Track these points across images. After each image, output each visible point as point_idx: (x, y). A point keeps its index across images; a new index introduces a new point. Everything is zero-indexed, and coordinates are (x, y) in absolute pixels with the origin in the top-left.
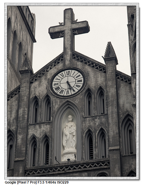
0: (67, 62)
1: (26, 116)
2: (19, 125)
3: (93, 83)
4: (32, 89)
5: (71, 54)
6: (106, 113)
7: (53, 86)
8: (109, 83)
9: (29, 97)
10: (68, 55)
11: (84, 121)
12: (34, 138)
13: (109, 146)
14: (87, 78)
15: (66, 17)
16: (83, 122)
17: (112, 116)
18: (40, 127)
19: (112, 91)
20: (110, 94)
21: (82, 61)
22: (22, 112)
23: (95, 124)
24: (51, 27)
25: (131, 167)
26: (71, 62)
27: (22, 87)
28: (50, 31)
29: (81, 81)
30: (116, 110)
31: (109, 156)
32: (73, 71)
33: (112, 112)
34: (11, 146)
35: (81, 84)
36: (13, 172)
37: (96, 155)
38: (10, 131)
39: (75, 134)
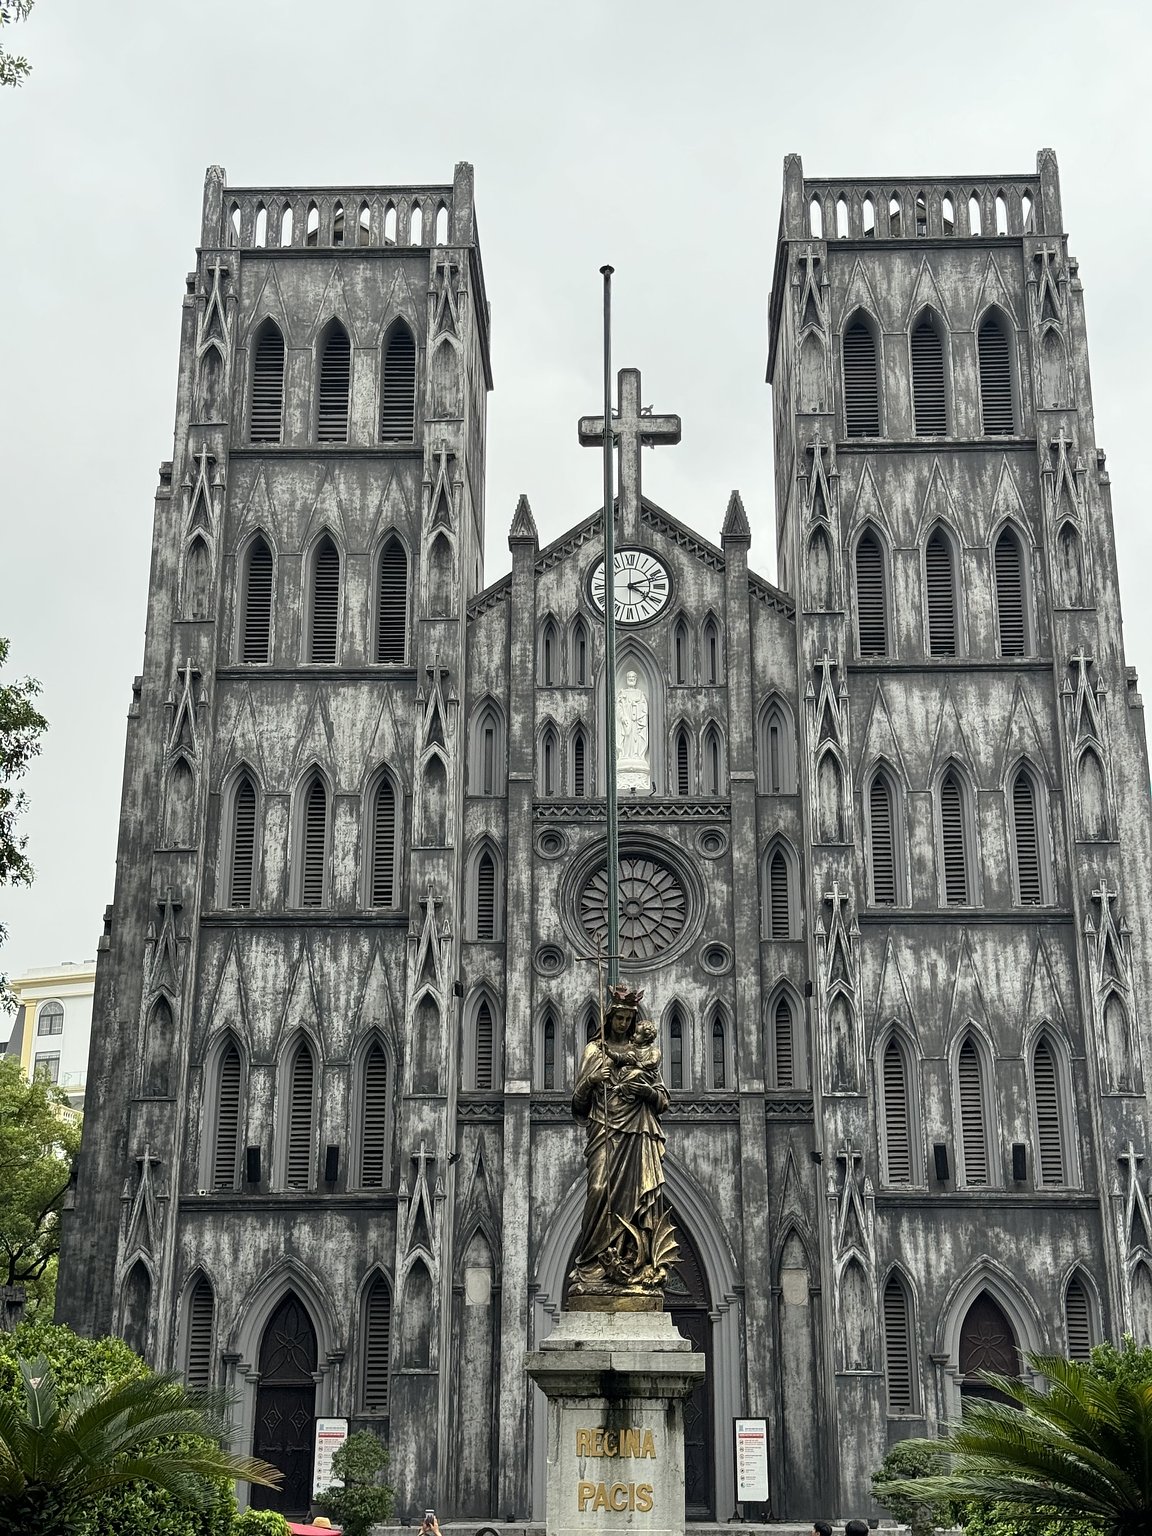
0: (628, 530)
1: (530, 665)
2: (512, 687)
3: (692, 599)
4: (542, 593)
5: (637, 508)
6: (721, 681)
7: (594, 592)
8: (732, 602)
9: (535, 614)
10: (629, 510)
11: (671, 696)
12: (550, 723)
13: (729, 769)
14: (678, 582)
15: (624, 395)
16: (669, 701)
17: (738, 694)
18: (565, 699)
19: (740, 627)
20: (734, 636)
21: (664, 532)
22: (519, 653)
23: (698, 707)
24: (584, 418)
25: (776, 823)
26: (637, 530)
27: (517, 584)
28: (583, 429)
29: (662, 587)
30: (746, 679)
31: (729, 793)
32: (644, 556)
33: (739, 683)
34: (489, 732)
35: (662, 595)
36: (505, 806)
37: (699, 787)
38: (489, 697)
39: (644, 722)
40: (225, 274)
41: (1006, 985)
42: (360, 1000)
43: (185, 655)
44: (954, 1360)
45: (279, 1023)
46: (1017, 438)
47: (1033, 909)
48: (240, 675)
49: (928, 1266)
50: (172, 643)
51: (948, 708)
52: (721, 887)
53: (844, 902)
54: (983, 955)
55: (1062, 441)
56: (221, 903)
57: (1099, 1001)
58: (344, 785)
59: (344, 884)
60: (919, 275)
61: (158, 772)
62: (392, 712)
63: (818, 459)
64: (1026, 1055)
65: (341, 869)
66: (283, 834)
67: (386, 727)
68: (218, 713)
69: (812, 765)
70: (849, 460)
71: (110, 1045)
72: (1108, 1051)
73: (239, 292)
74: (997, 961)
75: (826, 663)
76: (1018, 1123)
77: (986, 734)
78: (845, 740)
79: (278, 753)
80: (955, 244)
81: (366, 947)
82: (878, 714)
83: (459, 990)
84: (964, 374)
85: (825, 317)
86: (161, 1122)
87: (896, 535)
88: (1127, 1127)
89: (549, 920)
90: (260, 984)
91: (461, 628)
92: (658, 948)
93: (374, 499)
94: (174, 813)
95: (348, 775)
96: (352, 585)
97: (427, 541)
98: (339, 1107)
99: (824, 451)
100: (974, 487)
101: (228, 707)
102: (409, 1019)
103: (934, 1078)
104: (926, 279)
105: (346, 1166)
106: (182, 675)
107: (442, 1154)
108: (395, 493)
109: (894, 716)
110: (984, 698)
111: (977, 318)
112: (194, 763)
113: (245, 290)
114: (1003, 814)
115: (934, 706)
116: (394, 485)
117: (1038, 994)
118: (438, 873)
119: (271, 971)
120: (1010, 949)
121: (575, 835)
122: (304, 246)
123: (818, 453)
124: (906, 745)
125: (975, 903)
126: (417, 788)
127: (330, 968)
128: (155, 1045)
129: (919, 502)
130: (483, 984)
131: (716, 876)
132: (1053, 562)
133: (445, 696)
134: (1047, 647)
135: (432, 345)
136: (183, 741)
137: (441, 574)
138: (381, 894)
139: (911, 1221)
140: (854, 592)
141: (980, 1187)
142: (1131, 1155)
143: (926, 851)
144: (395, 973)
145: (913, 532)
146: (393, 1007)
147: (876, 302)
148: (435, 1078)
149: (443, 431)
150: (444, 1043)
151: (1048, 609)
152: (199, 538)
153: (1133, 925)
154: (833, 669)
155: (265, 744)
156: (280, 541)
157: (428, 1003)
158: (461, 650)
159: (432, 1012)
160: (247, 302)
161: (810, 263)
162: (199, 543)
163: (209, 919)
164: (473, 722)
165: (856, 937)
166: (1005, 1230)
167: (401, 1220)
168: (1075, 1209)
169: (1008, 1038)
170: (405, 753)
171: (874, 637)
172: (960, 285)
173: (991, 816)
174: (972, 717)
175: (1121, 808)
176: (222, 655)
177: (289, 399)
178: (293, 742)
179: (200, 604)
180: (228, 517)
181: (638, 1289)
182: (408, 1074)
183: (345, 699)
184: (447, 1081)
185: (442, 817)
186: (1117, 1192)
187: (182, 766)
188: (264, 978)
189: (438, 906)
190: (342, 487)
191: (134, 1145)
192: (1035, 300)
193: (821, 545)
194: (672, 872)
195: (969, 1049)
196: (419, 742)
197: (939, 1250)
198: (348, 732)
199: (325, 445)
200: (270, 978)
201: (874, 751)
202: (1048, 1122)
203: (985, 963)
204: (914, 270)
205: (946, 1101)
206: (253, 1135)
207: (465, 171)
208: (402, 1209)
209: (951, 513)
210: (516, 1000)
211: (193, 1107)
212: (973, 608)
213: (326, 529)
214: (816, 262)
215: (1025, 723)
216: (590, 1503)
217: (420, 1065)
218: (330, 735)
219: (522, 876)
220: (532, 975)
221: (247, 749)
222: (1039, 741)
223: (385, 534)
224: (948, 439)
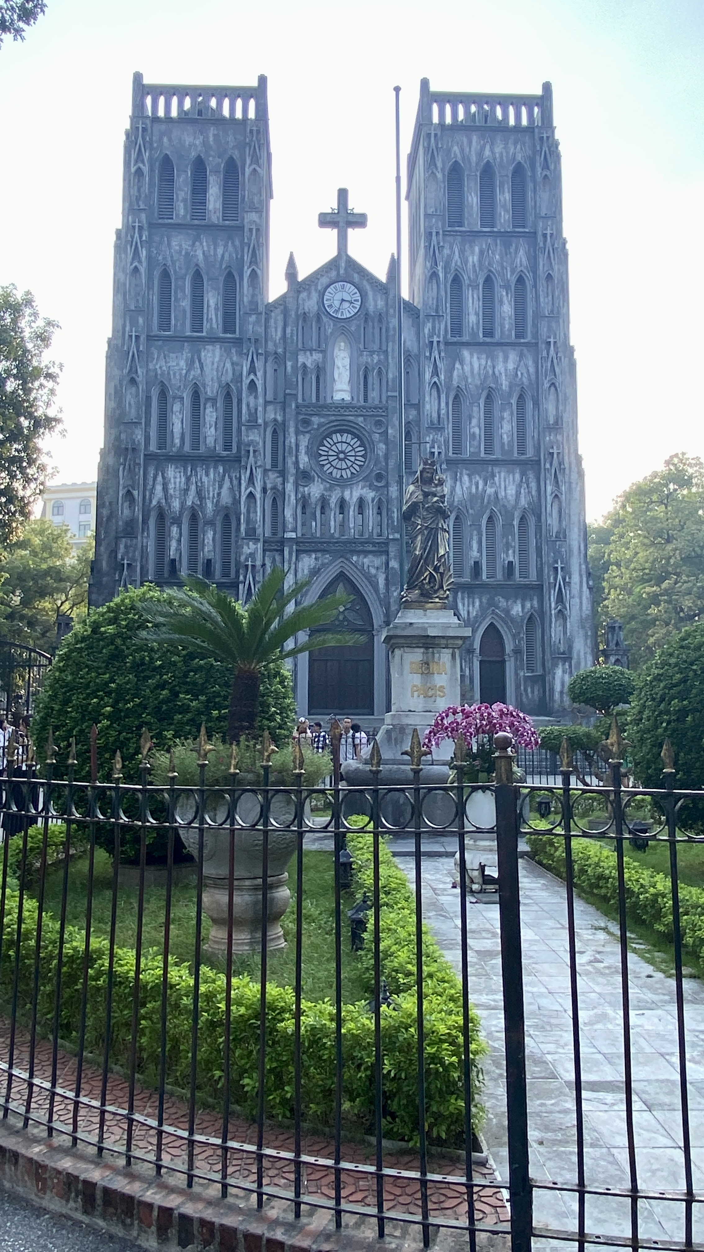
0: (342, 271)
1: (295, 338)
2: (287, 348)
3: (372, 307)
4: (300, 302)
5: (345, 261)
6: (384, 348)
7: (325, 302)
8: (390, 310)
9: (297, 313)
10: (341, 262)
11: (361, 355)
12: (304, 366)
13: (387, 391)
14: (365, 299)
15: (340, 204)
16: (360, 357)
17: (393, 355)
18: (311, 355)
19: (394, 322)
20: (391, 326)
21: (358, 273)
22: (290, 332)
23: (373, 361)
24: (321, 213)
25: (408, 417)
26: (345, 271)
27: (289, 298)
28: (320, 218)
29: (357, 301)
30: (396, 347)
31: (387, 402)
32: (349, 285)
33: (393, 349)
34: (275, 370)
35: (358, 305)
36: (284, 406)
37: (373, 399)
38: (276, 353)
39: (348, 367)
40: (144, 130)
41: (509, 492)
42: (219, 494)
43: (131, 326)
44: (478, 651)
45: (183, 504)
46: (527, 230)
47: (523, 457)
48: (158, 338)
49: (468, 612)
50: (125, 321)
51: (489, 363)
52: (382, 446)
53: (439, 453)
54: (500, 478)
55: (549, 232)
56: (153, 448)
57: (549, 499)
58: (209, 393)
59: (210, 441)
60: (484, 145)
61: (121, 385)
62: (231, 359)
63: (434, 238)
64: (516, 523)
65: (209, 433)
66: (181, 416)
67: (228, 365)
68: (149, 357)
69: (427, 389)
70: (448, 238)
71: (105, 512)
72: (553, 522)
73: (151, 139)
74: (505, 481)
75: (435, 339)
76: (510, 552)
77: (506, 376)
78: (442, 377)
79: (178, 377)
80: (502, 128)
81: (221, 471)
82: (457, 365)
83: (264, 490)
84: (504, 197)
85: (439, 164)
86: (131, 546)
87: (469, 277)
88: (557, 553)
89: (304, 459)
90: (173, 486)
91: (263, 316)
92: (352, 473)
93: (220, 251)
94: (130, 404)
95: (211, 389)
96: (210, 294)
97: (247, 273)
98: (211, 542)
99: (437, 233)
100: (506, 254)
101: (153, 353)
102: (242, 503)
103: (475, 532)
104: (488, 147)
105: (215, 568)
106: (131, 336)
107: (258, 563)
108: (230, 248)
109: (465, 367)
110: (506, 359)
111: (511, 168)
112: (139, 380)
113: (154, 139)
114: (512, 414)
115: (483, 362)
116: (230, 244)
117: (522, 496)
118: (254, 436)
119: (178, 480)
120: (511, 476)
121: (315, 420)
122: (183, 116)
123: (434, 234)
124: (470, 380)
125: (497, 455)
126: (244, 395)
127: (205, 479)
128: (126, 512)
129: (480, 261)
130: (274, 488)
131: (380, 441)
132: (541, 293)
133: (257, 351)
134: (536, 335)
135: (248, 171)
136: (133, 370)
137: (254, 290)
138: (227, 446)
139: (463, 593)
140: (448, 305)
141: (492, 580)
142: (559, 565)
143: (477, 430)
144: (235, 482)
145: (477, 276)
146: (234, 499)
147: (463, 158)
148: (254, 530)
149: (254, 216)
150: (259, 514)
151: (537, 316)
152: (136, 267)
153: (567, 466)
154: (438, 342)
155: (171, 373)
156: (175, 271)
157: (251, 495)
158: (263, 328)
159: (253, 501)
160: (155, 145)
161: (433, 135)
162: (136, 269)
163: (150, 455)
164: (269, 364)
165: (445, 470)
166: (503, 597)
167: (241, 592)
168: (533, 588)
169: (509, 516)
170: (238, 379)
171: (457, 327)
172: (504, 151)
173: (506, 415)
174: (500, 367)
175: (565, 411)
176: (149, 327)
177: (177, 197)
178: (184, 372)
179: (138, 301)
180: (149, 258)
181: (437, 600)
182: (243, 527)
183: (208, 351)
184: (259, 531)
185: (256, 410)
186: (552, 580)
187: (133, 381)
188: (175, 483)
189: (255, 451)
190: (205, 244)
191: (119, 556)
192: (540, 160)
193: (434, 281)
194: (359, 438)
195: (490, 519)
196: (245, 373)
197: (473, 606)
198: (210, 367)
199: (196, 222)
200: (178, 484)
201: (455, 383)
202: (523, 552)
203: (500, 482)
204: (482, 142)
205: (480, 543)
206: (172, 554)
207: (263, 80)
208: (241, 586)
209: (495, 267)
210: (289, 496)
211: (145, 540)
212: (503, 315)
213: (197, 265)
214: (436, 135)
215: (524, 371)
216: (416, 694)
217: (248, 523)
218: (202, 368)
219: (292, 439)
220: (297, 485)
221: (162, 374)
222: (529, 379)
223: (226, 268)
224: (495, 230)
